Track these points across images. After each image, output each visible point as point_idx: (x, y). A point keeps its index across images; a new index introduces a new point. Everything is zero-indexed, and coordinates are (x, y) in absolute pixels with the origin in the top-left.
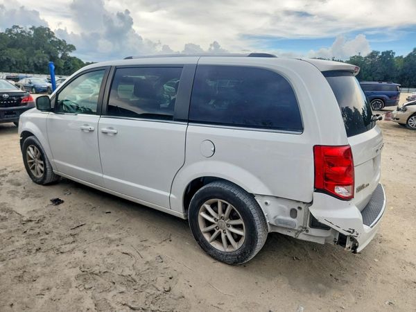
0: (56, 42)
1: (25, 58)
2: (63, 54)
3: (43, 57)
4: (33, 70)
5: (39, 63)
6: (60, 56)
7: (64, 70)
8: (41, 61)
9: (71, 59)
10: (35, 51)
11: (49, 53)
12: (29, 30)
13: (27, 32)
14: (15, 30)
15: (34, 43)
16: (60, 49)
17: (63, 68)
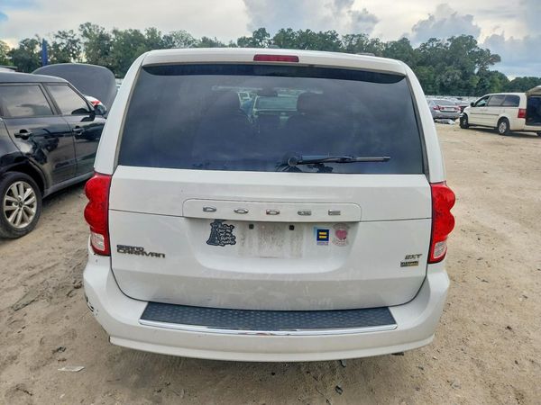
0: (477, 53)
1: (432, 76)
2: (481, 69)
3: (453, 75)
4: (437, 91)
5: (446, 81)
6: (476, 71)
7: (476, 89)
8: (449, 80)
9: (490, 74)
10: (446, 68)
11: (463, 68)
12: (446, 42)
13: (444, 44)
14: (431, 44)
15: (448, 57)
16: (479, 62)
17: (475, 86)
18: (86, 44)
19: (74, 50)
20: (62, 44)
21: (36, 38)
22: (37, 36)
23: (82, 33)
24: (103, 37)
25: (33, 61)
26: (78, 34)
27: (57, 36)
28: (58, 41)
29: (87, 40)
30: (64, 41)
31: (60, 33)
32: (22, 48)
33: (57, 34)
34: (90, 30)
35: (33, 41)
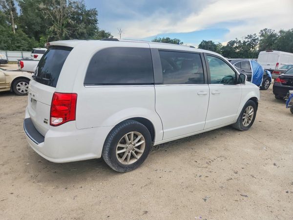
18: (261, 40)
19: (253, 44)
20: (248, 41)
21: (236, 40)
22: (236, 39)
23: (260, 35)
24: (273, 36)
25: (231, 51)
26: (258, 35)
27: (246, 38)
28: (246, 40)
29: (262, 38)
30: (249, 40)
31: (248, 36)
32: (228, 45)
33: (247, 36)
34: (266, 32)
35: (234, 41)
